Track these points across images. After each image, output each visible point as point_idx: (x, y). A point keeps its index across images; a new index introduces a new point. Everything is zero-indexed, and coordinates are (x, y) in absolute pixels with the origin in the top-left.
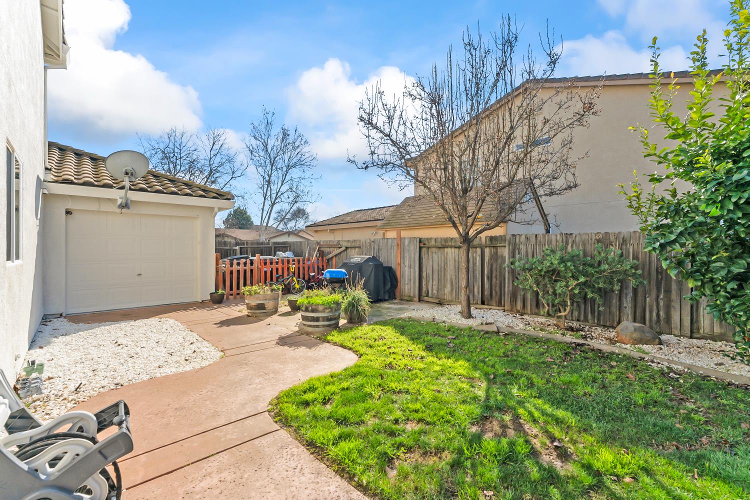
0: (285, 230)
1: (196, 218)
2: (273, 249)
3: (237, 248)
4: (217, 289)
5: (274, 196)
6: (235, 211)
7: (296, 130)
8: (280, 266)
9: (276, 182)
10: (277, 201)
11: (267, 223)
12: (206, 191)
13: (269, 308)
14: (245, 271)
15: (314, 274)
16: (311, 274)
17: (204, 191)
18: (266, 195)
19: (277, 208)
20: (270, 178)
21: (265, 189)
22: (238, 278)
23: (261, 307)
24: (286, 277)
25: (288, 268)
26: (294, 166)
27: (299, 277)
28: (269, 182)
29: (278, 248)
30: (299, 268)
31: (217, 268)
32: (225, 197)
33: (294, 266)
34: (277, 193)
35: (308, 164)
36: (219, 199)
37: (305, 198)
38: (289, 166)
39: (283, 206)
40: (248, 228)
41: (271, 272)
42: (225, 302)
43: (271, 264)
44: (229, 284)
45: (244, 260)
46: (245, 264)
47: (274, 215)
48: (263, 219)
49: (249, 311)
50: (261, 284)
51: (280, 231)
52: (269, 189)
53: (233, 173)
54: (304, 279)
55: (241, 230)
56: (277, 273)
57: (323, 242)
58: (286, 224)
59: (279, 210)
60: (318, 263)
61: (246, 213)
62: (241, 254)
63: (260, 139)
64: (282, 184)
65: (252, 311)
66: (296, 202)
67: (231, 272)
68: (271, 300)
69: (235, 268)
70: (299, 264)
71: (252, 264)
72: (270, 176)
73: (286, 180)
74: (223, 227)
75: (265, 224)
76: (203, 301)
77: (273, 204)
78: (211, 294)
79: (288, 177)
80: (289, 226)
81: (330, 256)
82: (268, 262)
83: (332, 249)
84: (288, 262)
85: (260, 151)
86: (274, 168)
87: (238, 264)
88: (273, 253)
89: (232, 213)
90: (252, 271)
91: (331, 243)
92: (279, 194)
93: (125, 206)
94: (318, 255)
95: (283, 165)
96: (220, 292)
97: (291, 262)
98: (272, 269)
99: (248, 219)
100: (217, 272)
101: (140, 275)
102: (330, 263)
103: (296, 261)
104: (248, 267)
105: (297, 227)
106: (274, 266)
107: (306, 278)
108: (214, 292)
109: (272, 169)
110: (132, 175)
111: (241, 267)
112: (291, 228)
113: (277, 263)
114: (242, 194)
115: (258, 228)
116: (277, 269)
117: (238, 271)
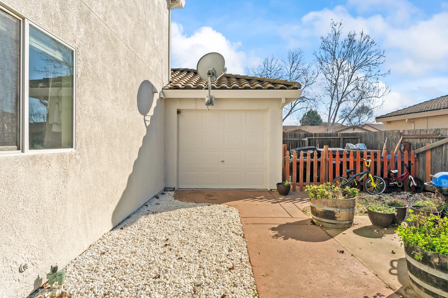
0: (349, 125)
1: (266, 111)
2: (341, 140)
3: (306, 139)
4: (284, 179)
5: (340, 96)
6: (309, 113)
7: (362, 34)
8: (351, 159)
9: (342, 84)
10: (343, 100)
11: (334, 121)
12: (275, 83)
13: (341, 219)
14: (312, 163)
15: (396, 171)
16: (392, 171)
17: (273, 84)
18: (333, 96)
19: (342, 106)
20: (336, 81)
21: (332, 91)
22: (305, 169)
23: (329, 215)
24: (358, 172)
25: (362, 163)
26: (360, 66)
27: (375, 173)
28: (336, 85)
29: (347, 140)
30: (375, 163)
31: (284, 159)
32: (292, 87)
33: (370, 161)
34: (343, 93)
35: (374, 62)
36: (286, 89)
37: (371, 94)
38: (354, 67)
39: (349, 104)
40: (318, 125)
41: (341, 166)
42: (290, 194)
43: (341, 156)
44: (296, 175)
45: (311, 152)
46: (312, 156)
47: (339, 113)
48: (331, 116)
49: (315, 217)
50: (329, 183)
51: (345, 126)
52: (336, 91)
53: (307, 81)
54: (382, 176)
55: (313, 127)
56: (348, 168)
57: (409, 131)
58: (350, 120)
59: (344, 109)
60: (402, 157)
61: (316, 113)
62: (309, 145)
63: (329, 49)
64: (348, 85)
65: (318, 218)
66: (362, 98)
67: (298, 163)
68: (343, 208)
69: (302, 159)
70: (375, 157)
71: (319, 155)
72: (337, 80)
73: (352, 81)
74: (299, 124)
75: (332, 121)
76: (271, 190)
77: (339, 104)
78: (278, 184)
79: (354, 78)
80: (353, 122)
81: (422, 149)
82: (337, 154)
83: (423, 141)
84: (362, 155)
85: (329, 60)
86: (340, 72)
87: (305, 155)
88: (341, 144)
89: (306, 114)
90: (319, 163)
91: (422, 133)
92: (345, 94)
93: (210, 103)
94: (402, 148)
95: (349, 67)
96: (287, 183)
97: (366, 155)
98: (342, 162)
99: (318, 118)
100: (284, 162)
101: (223, 161)
102: (421, 158)
103: (372, 154)
104: (315, 159)
105: (360, 123)
106: (344, 159)
107: (386, 175)
108: (281, 182)
109: (339, 73)
110: (213, 75)
111: (308, 159)
112: (355, 123)
113: (348, 156)
114: (314, 97)
115: (326, 125)
116: (348, 163)
117: (305, 163)
